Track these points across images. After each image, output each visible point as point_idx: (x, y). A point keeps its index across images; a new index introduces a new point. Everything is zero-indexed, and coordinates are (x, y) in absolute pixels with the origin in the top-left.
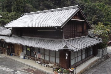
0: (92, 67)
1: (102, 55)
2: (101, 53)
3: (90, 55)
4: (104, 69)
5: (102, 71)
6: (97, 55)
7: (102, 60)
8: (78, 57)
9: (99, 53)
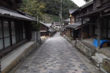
0: (28, 55)
1: (37, 39)
2: (36, 36)
3: (23, 39)
4: (45, 53)
5: (43, 56)
6: (32, 40)
7: (37, 46)
8: (3, 38)
9: (34, 36)
